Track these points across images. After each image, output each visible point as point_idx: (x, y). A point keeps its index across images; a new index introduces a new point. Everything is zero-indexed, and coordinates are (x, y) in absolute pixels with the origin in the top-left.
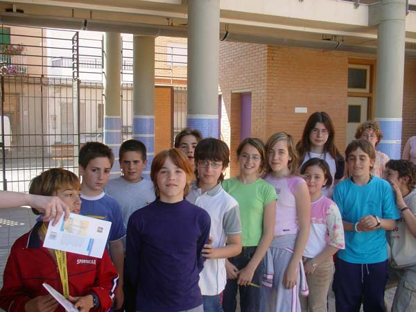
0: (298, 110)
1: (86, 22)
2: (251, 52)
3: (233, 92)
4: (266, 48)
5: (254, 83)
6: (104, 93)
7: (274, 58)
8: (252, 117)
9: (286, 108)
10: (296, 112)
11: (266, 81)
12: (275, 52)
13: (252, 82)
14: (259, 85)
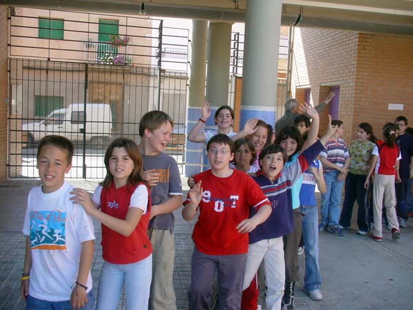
0: (392, 107)
1: (143, 5)
2: (342, 41)
3: (322, 85)
4: (358, 36)
5: (343, 75)
6: (188, 83)
7: (366, 47)
8: (339, 113)
9: (377, 104)
10: (389, 109)
11: (355, 73)
12: (367, 40)
13: (341, 74)
14: (348, 77)
